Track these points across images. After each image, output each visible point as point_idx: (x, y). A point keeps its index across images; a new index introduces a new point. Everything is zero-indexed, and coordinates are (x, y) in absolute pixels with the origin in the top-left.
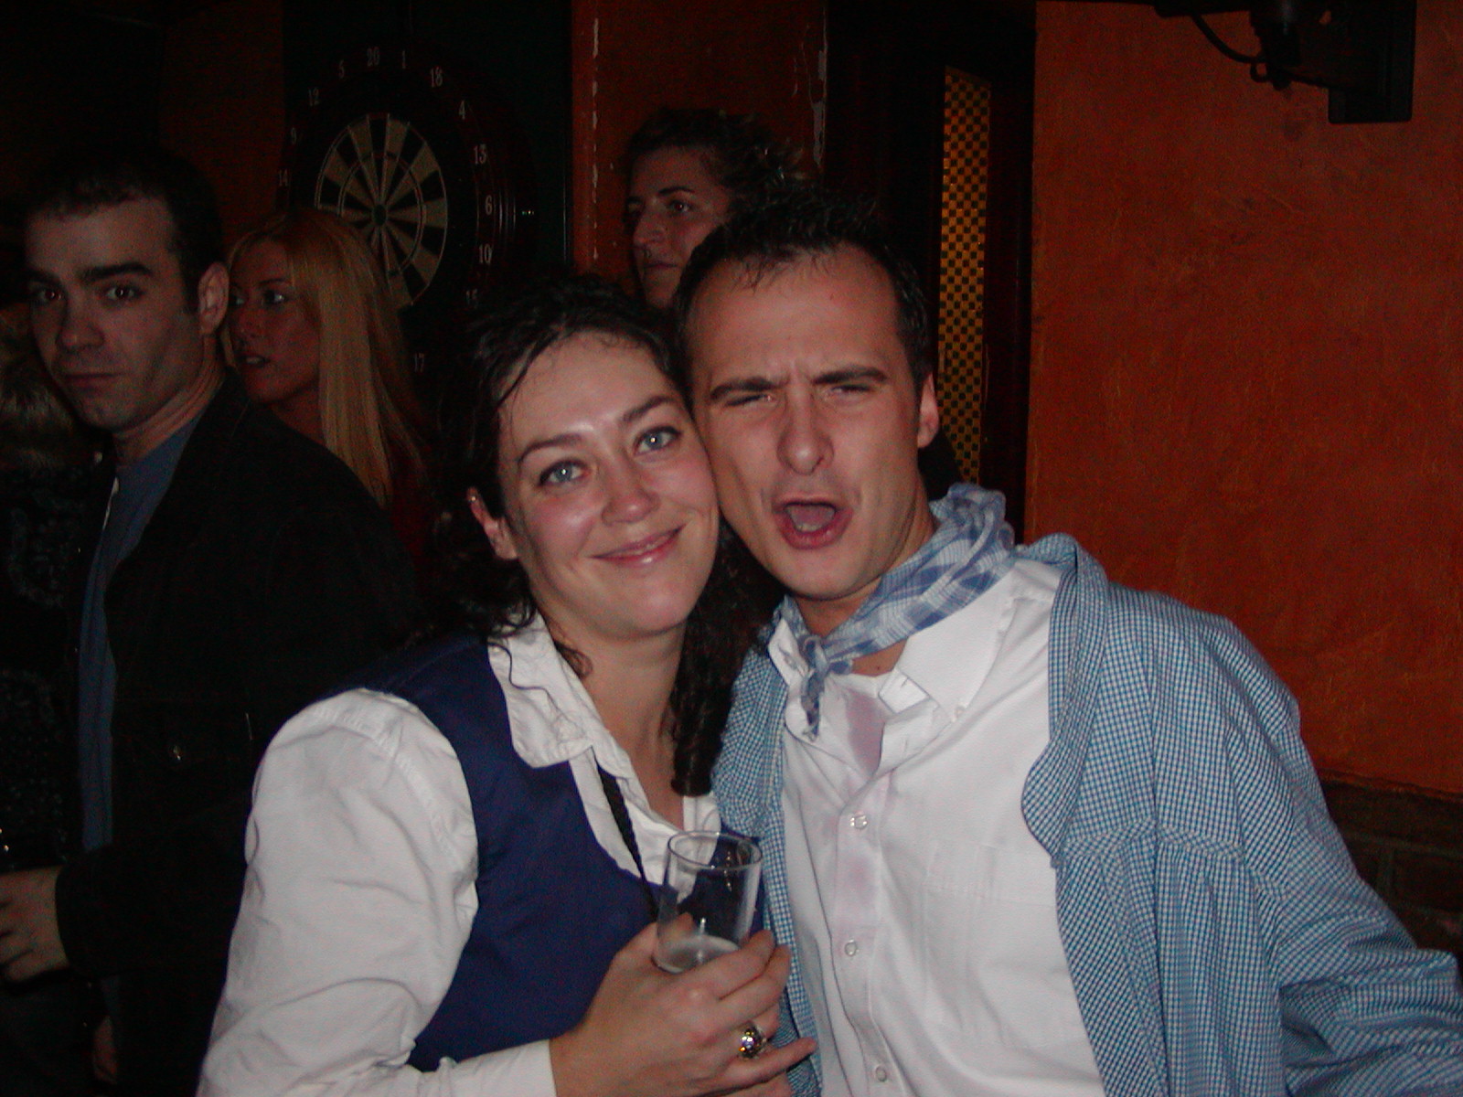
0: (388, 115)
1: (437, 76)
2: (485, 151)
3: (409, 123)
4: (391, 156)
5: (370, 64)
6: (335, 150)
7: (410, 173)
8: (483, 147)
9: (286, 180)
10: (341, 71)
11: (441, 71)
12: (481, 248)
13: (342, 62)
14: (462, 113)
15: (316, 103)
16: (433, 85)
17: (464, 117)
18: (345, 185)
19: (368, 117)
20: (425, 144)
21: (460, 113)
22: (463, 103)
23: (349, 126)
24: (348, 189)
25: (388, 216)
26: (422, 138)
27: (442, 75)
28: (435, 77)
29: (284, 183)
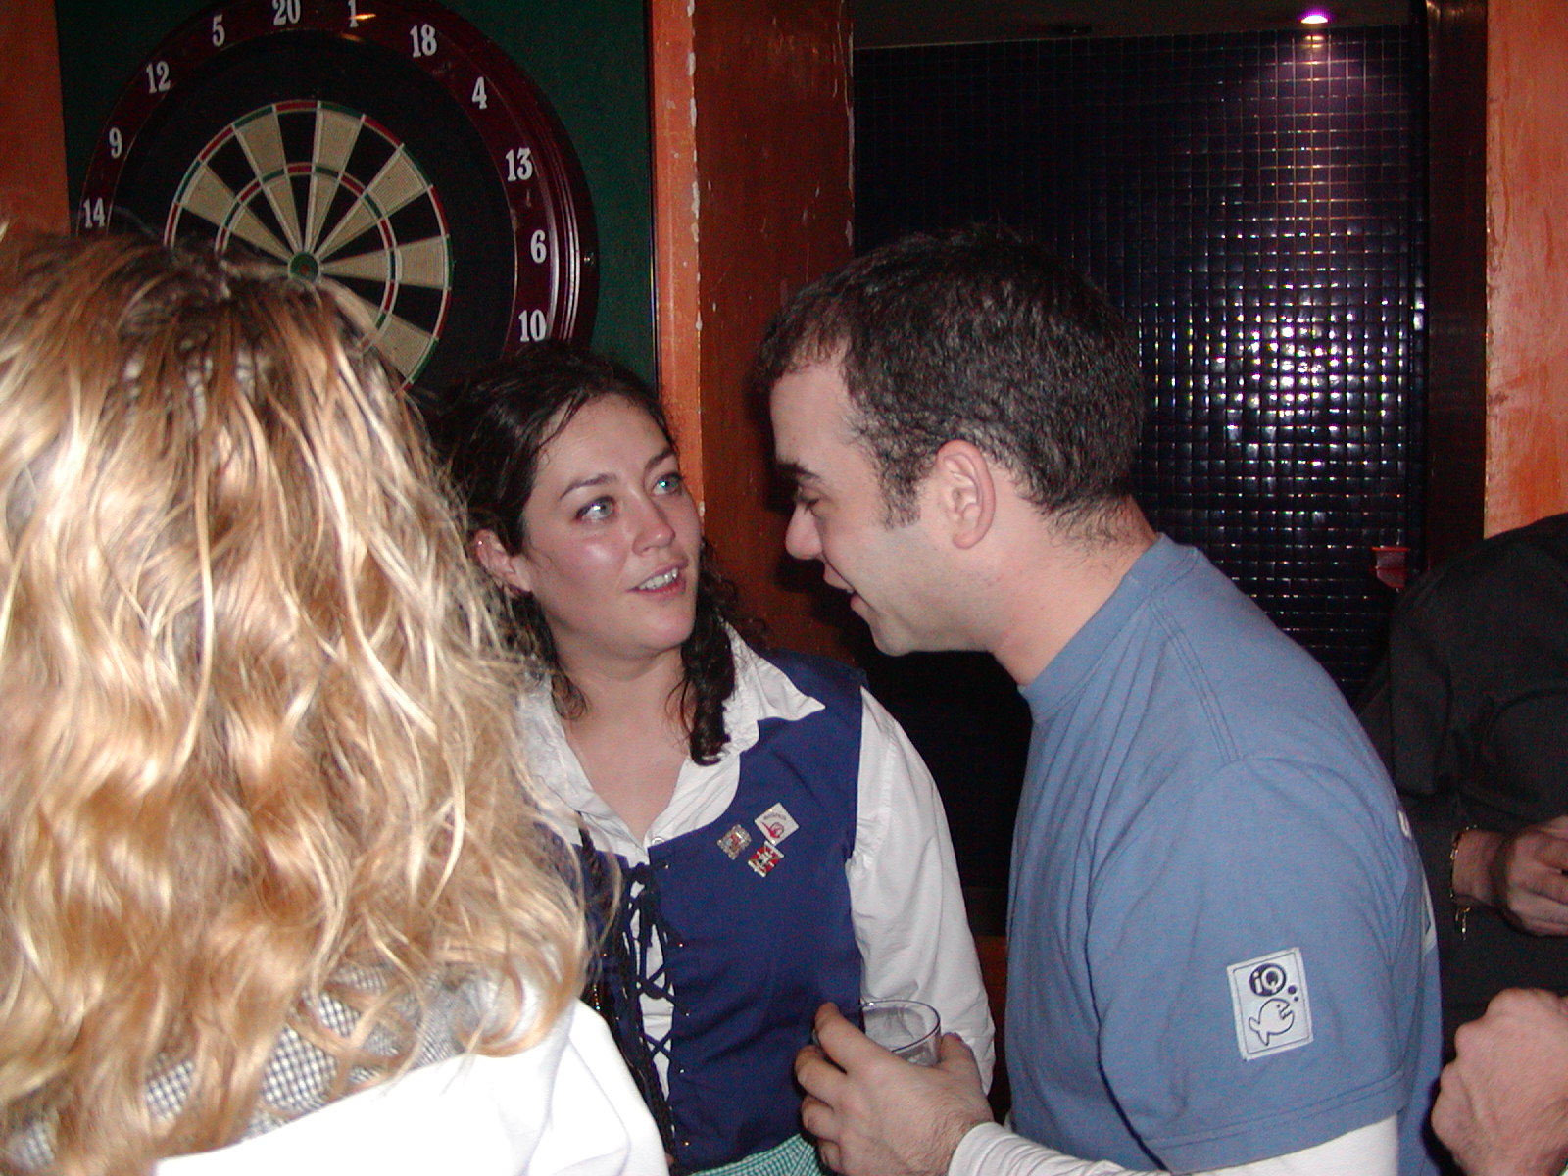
0: (319, 104)
1: (425, 41)
2: (529, 158)
3: (364, 116)
4: (326, 171)
5: (279, 21)
6: (204, 163)
7: (368, 198)
8: (525, 152)
9: (100, 217)
10: (217, 33)
11: (432, 31)
12: (523, 316)
13: (218, 18)
14: (480, 97)
15: (164, 87)
16: (417, 53)
17: (483, 106)
18: (227, 224)
19: (274, 106)
20: (400, 148)
21: (475, 98)
22: (480, 82)
23: (233, 125)
24: (233, 228)
25: (321, 268)
26: (393, 143)
27: (435, 37)
28: (421, 39)
29: (95, 223)
